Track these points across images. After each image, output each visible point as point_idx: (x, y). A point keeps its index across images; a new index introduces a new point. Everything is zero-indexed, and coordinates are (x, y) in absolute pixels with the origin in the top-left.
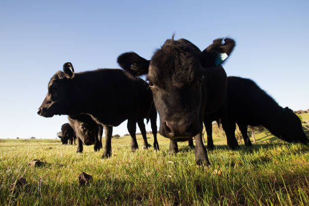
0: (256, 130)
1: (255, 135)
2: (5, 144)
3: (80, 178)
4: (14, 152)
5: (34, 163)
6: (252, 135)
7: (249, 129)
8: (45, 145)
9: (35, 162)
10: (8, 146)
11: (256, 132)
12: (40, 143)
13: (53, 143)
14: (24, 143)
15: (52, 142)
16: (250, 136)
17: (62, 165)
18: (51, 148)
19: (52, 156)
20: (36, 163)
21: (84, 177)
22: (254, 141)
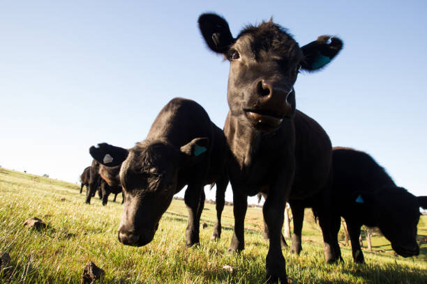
0: (375, 231)
1: (373, 239)
2: (7, 178)
3: (86, 271)
4: (14, 195)
5: (33, 222)
6: (367, 238)
7: (363, 228)
8: (58, 191)
9: (35, 221)
10: (8, 182)
11: (374, 234)
12: (54, 186)
13: (70, 190)
14: (31, 182)
15: (69, 187)
16: (364, 238)
17: (70, 235)
18: (63, 200)
19: (61, 214)
20: (36, 223)
21: (91, 272)
22: (369, 247)
